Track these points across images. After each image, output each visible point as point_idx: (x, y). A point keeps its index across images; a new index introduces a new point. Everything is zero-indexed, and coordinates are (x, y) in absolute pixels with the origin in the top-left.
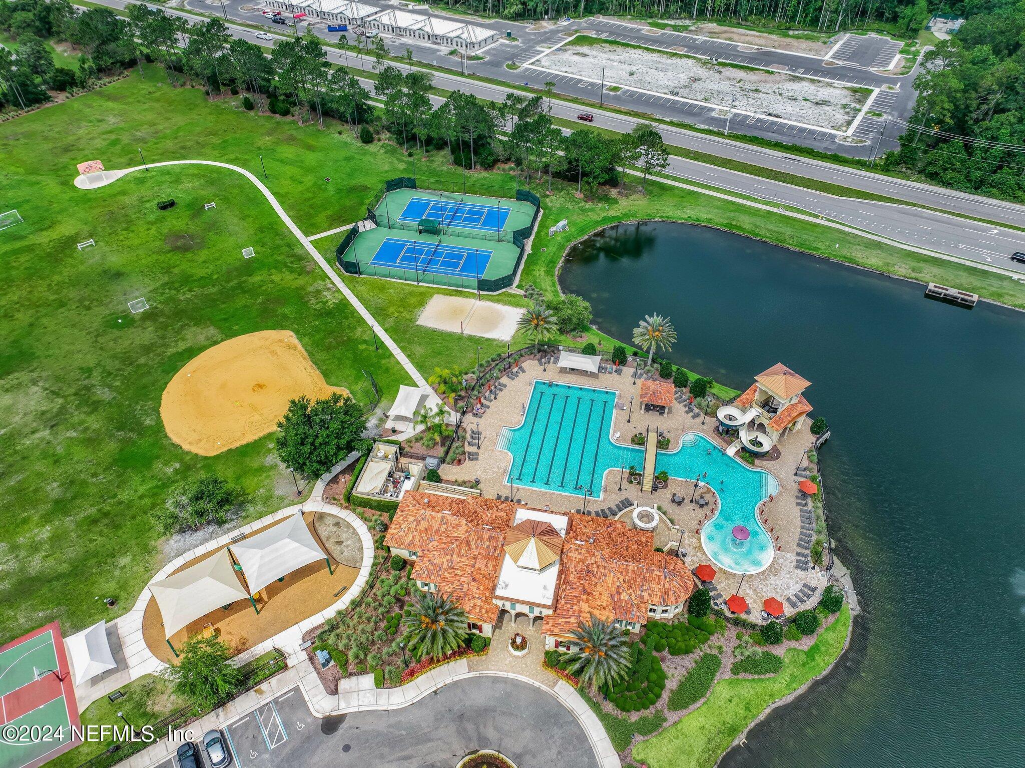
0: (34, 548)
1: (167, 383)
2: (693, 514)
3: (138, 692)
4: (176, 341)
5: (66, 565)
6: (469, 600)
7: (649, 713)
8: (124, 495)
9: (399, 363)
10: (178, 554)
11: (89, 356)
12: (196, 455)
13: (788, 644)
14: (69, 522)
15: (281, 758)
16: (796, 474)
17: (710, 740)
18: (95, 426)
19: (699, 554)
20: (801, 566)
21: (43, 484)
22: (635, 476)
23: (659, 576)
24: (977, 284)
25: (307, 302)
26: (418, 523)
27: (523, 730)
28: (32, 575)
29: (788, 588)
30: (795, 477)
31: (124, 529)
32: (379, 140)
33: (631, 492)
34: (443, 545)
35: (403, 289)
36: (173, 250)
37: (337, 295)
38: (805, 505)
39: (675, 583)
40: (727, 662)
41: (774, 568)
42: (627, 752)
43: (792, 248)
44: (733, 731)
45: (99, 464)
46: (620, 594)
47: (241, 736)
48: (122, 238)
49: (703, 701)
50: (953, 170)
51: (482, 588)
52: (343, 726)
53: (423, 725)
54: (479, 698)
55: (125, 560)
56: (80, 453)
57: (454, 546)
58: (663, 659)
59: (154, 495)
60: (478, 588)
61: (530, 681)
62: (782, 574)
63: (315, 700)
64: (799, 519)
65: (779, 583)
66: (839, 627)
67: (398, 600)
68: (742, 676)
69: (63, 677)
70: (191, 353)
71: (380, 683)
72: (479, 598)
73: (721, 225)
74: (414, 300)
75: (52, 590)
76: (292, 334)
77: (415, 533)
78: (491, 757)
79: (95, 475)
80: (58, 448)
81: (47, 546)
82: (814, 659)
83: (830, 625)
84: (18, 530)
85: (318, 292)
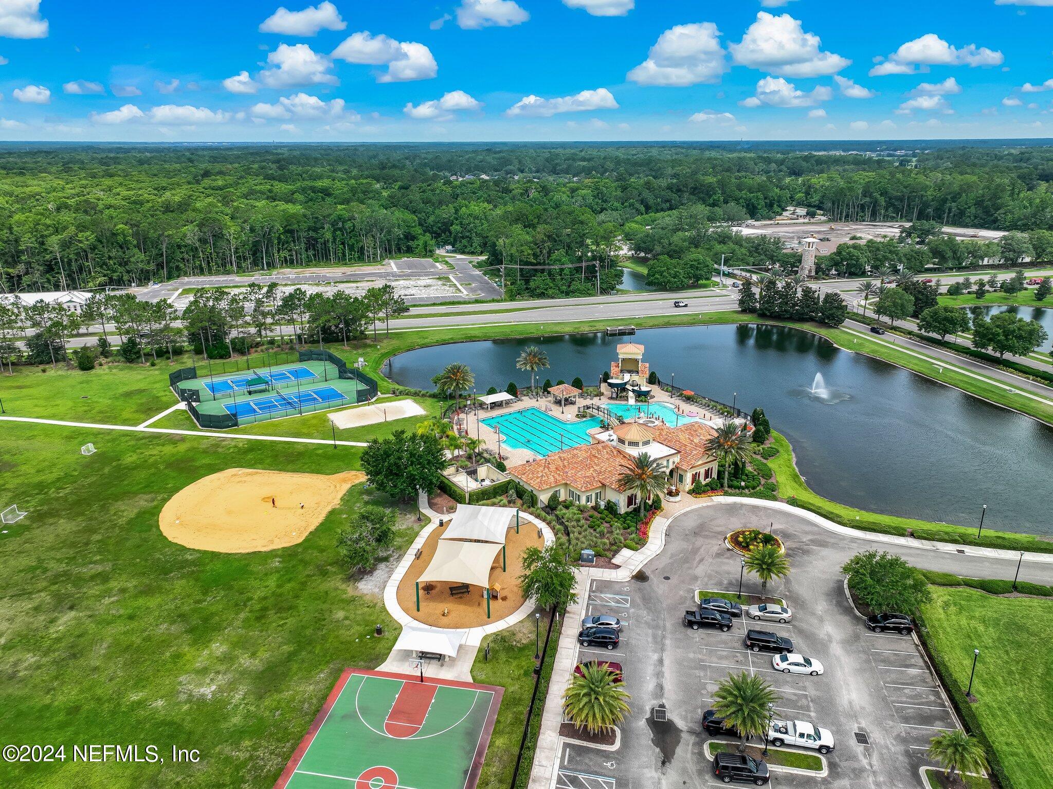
1: (161, 535)
5: (283, 647)
10: (383, 587)
12: (284, 547)
14: (232, 631)
15: (642, 605)
16: (671, 398)
21: (145, 634)
25: (216, 452)
28: (261, 669)
31: (301, 605)
32: (101, 365)
35: (294, 421)
40: (757, 457)
42: (779, 498)
45: (189, 596)
50: (551, 289)
52: (649, 574)
53: (685, 547)
54: (690, 524)
55: (339, 615)
59: (290, 580)
63: (614, 577)
68: (769, 459)
71: (635, 549)
74: (314, 422)
75: (302, 662)
80: (113, 612)
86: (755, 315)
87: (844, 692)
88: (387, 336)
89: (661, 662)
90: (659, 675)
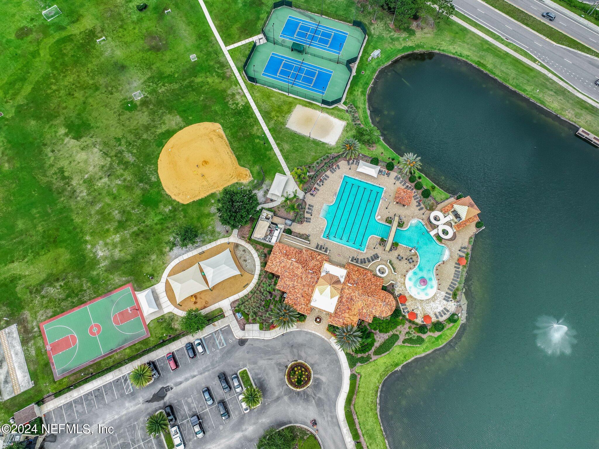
0: (115, 246)
1: (159, 154)
2: (405, 266)
3: (168, 319)
4: (161, 124)
5: (129, 256)
6: (300, 306)
7: (365, 355)
8: (148, 222)
9: (275, 155)
10: (176, 257)
11: (117, 130)
12: (178, 202)
13: (429, 334)
14: (127, 233)
15: (223, 352)
16: (459, 250)
17: (387, 368)
18: (129, 178)
19: (403, 287)
20: (446, 299)
21: (111, 211)
22: (383, 242)
23: (381, 305)
25: (228, 102)
26: (281, 263)
27: (316, 355)
28: (116, 259)
29: (437, 308)
30: (459, 252)
31: (151, 241)
33: (379, 251)
34: (291, 276)
35: (280, 98)
36: (150, 50)
37: (243, 98)
38: (459, 268)
39: (387, 308)
40: (402, 338)
41: (434, 298)
42: (354, 369)
43: (510, 87)
44: (397, 365)
45: (134, 202)
46: (362, 309)
47: (208, 342)
48: (120, 35)
49: (388, 352)
51: (305, 300)
52: (247, 343)
53: (278, 347)
54: (300, 339)
55: (154, 257)
56: (125, 195)
57: (295, 278)
58: (376, 334)
59: (162, 224)
60: (304, 300)
61: (321, 336)
62: (436, 302)
63: (236, 332)
64: (453, 275)
65: (434, 305)
66: (453, 329)
67: (270, 293)
68: (406, 344)
69: (138, 309)
70: (169, 134)
71: (261, 329)
72: (304, 304)
73: (474, 61)
74: (285, 108)
75: (126, 268)
76: (220, 126)
77: (279, 267)
78: (302, 363)
79: (133, 209)
80: (114, 190)
81: (119, 245)
82: (438, 341)
83: (449, 327)
84: (105, 235)
85: (233, 95)
89: (195, 376)
90: (187, 379)
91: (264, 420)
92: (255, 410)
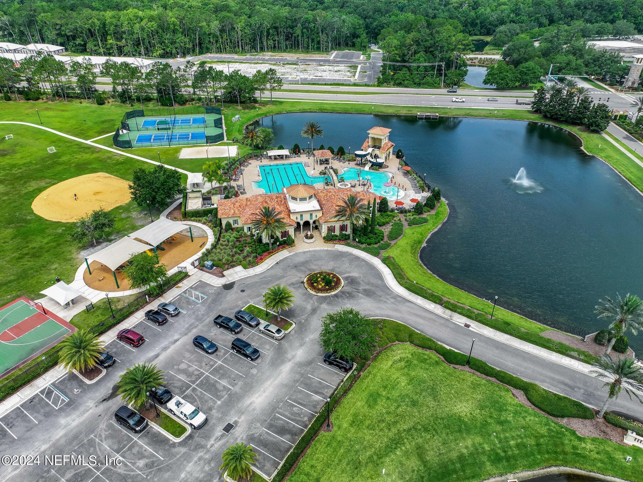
3: (102, 305)
7: (382, 243)
13: (427, 213)
15: (208, 304)
16: (398, 170)
17: (412, 246)
20: (417, 192)
24: (437, 111)
25: (105, 161)
26: (234, 204)
27: (329, 262)
32: (109, 103)
35: (162, 149)
37: (122, 157)
38: (408, 177)
40: (405, 223)
41: (407, 196)
42: (380, 256)
44: (420, 242)
47: (179, 303)
49: (402, 236)
50: (407, 80)
53: (278, 274)
54: (300, 259)
61: (322, 249)
63: (213, 282)
66: (443, 207)
67: (237, 240)
68: (413, 226)
71: (246, 267)
74: (171, 152)
76: (104, 173)
77: (234, 209)
82: (439, 217)
83: (439, 205)
85: (110, 157)
86: (541, 116)
87: (257, 395)
88: (273, 102)
89: (176, 341)
90: (165, 349)
91: (312, 337)
92: (293, 333)
